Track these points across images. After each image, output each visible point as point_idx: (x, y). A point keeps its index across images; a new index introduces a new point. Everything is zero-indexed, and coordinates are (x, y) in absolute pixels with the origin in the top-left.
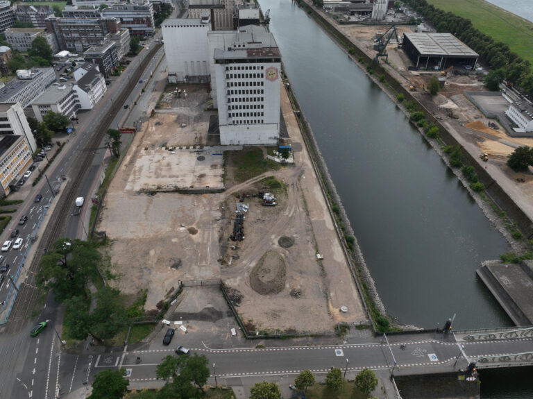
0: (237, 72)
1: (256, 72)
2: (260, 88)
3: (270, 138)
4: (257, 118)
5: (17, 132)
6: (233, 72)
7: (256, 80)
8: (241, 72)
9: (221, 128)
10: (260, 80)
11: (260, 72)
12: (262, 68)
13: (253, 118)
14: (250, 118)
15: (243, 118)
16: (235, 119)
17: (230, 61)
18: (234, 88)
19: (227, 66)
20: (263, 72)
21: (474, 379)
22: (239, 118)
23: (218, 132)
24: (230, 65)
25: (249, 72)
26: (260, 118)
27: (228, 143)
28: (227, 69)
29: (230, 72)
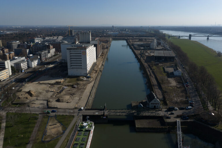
0: (73, 52)
1: (79, 52)
2: (80, 57)
3: (84, 74)
4: (80, 67)
5: (7, 67)
6: (72, 52)
7: (79, 55)
8: (74, 52)
9: (68, 70)
10: (80, 55)
11: (80, 52)
12: (81, 51)
13: (79, 67)
14: (78, 67)
15: (75, 67)
16: (73, 67)
17: (71, 49)
18: (72, 57)
19: (70, 50)
20: (81, 52)
21: (105, 118)
22: (74, 67)
23: (67, 71)
24: (71, 50)
25: (77, 52)
26: (81, 67)
27: (71, 75)
28: (70, 51)
29: (71, 52)
